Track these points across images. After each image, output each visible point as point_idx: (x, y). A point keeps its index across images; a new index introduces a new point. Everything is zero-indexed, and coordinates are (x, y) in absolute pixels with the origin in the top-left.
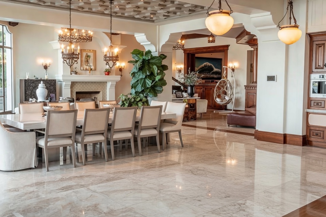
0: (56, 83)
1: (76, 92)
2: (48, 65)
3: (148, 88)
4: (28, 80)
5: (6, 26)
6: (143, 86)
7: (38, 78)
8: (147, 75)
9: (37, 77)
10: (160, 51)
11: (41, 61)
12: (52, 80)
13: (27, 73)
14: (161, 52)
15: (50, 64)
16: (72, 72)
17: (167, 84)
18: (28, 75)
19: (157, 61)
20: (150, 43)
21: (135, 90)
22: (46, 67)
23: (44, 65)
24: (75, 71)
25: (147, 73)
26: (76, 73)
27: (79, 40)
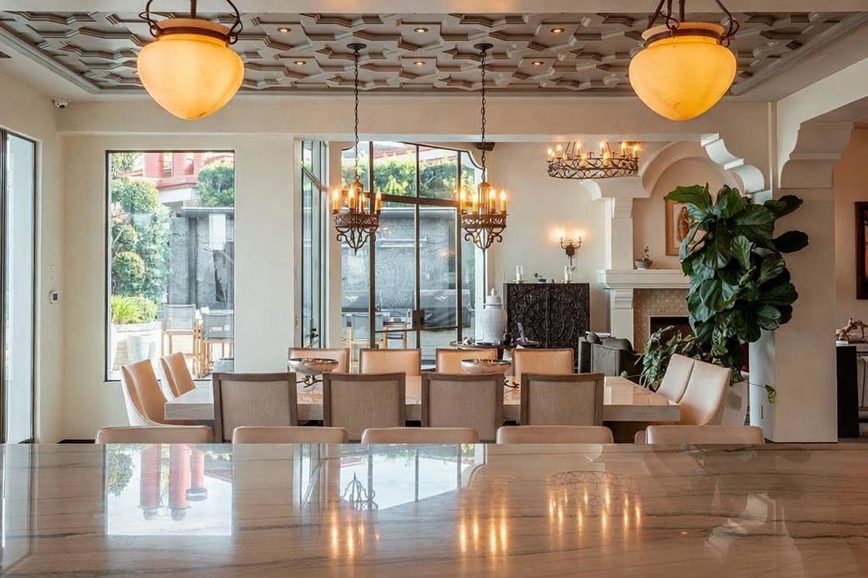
0: (589, 293)
1: (651, 318)
2: (575, 243)
3: (727, 311)
4: (521, 284)
5: (468, 152)
6: (713, 302)
7: (545, 280)
8: (720, 269)
9: (544, 278)
10: (779, 186)
11: (559, 234)
12: (577, 285)
13: (517, 267)
14: (781, 189)
15: (580, 242)
16: (636, 263)
17: (797, 298)
18: (520, 272)
19: (757, 222)
20: (740, 162)
21: (695, 318)
22: (570, 251)
23: (567, 244)
24: (646, 260)
25: (717, 263)
26: (648, 264)
27: (614, 171)
